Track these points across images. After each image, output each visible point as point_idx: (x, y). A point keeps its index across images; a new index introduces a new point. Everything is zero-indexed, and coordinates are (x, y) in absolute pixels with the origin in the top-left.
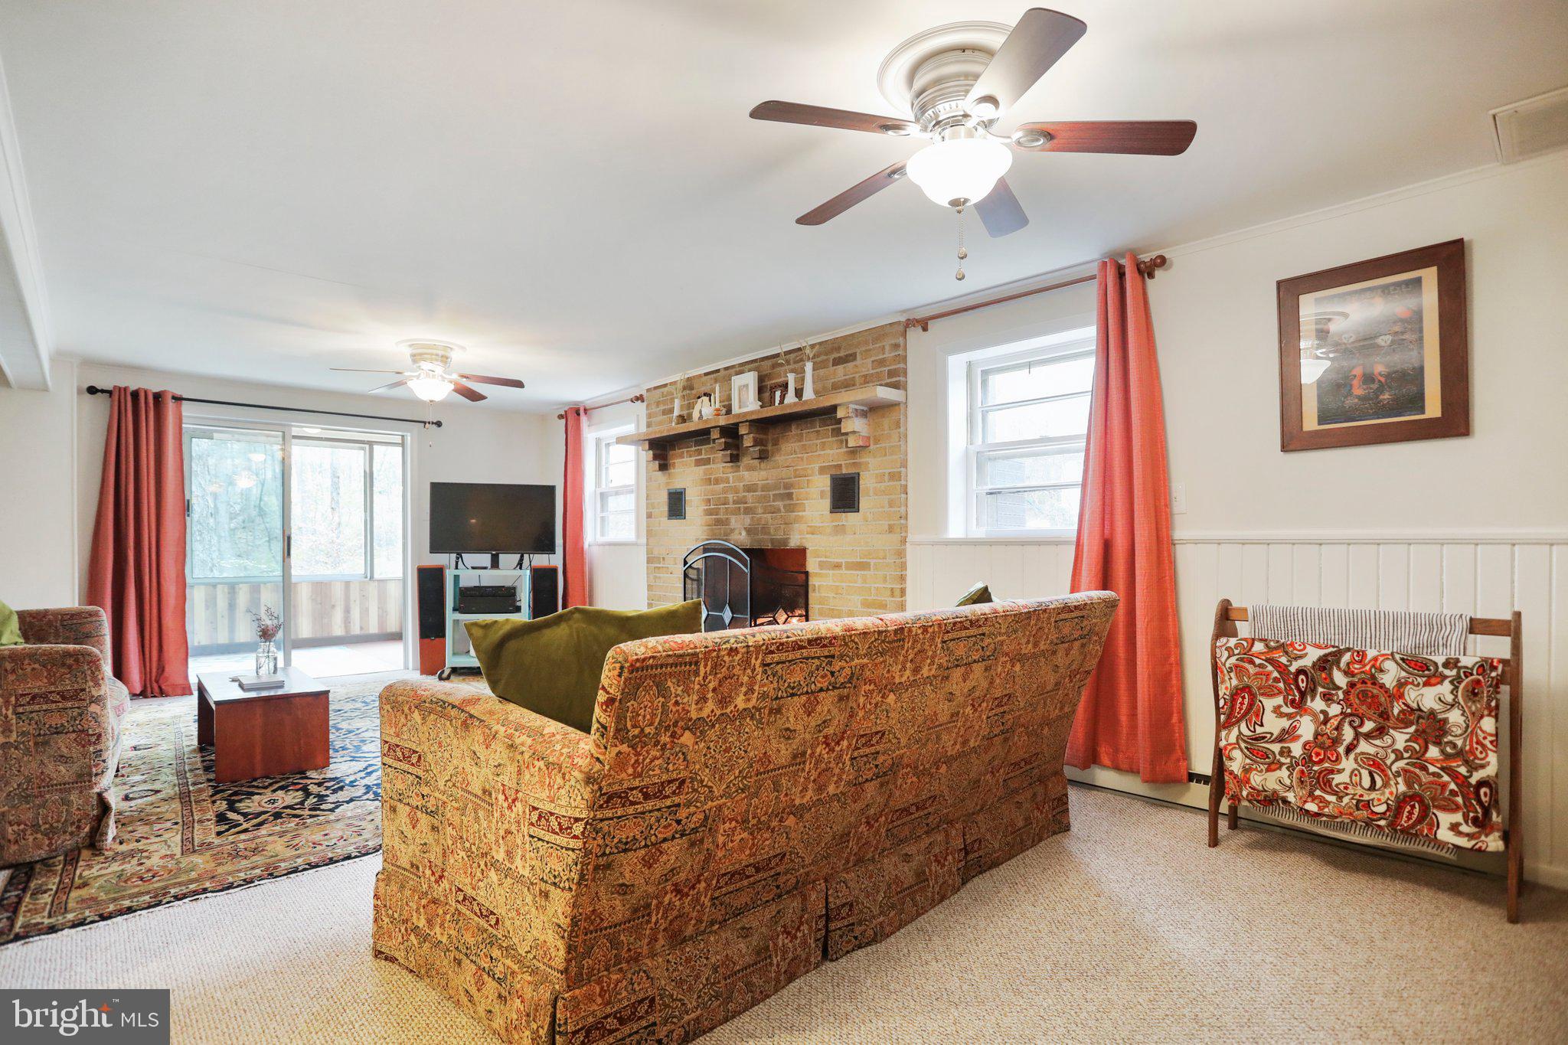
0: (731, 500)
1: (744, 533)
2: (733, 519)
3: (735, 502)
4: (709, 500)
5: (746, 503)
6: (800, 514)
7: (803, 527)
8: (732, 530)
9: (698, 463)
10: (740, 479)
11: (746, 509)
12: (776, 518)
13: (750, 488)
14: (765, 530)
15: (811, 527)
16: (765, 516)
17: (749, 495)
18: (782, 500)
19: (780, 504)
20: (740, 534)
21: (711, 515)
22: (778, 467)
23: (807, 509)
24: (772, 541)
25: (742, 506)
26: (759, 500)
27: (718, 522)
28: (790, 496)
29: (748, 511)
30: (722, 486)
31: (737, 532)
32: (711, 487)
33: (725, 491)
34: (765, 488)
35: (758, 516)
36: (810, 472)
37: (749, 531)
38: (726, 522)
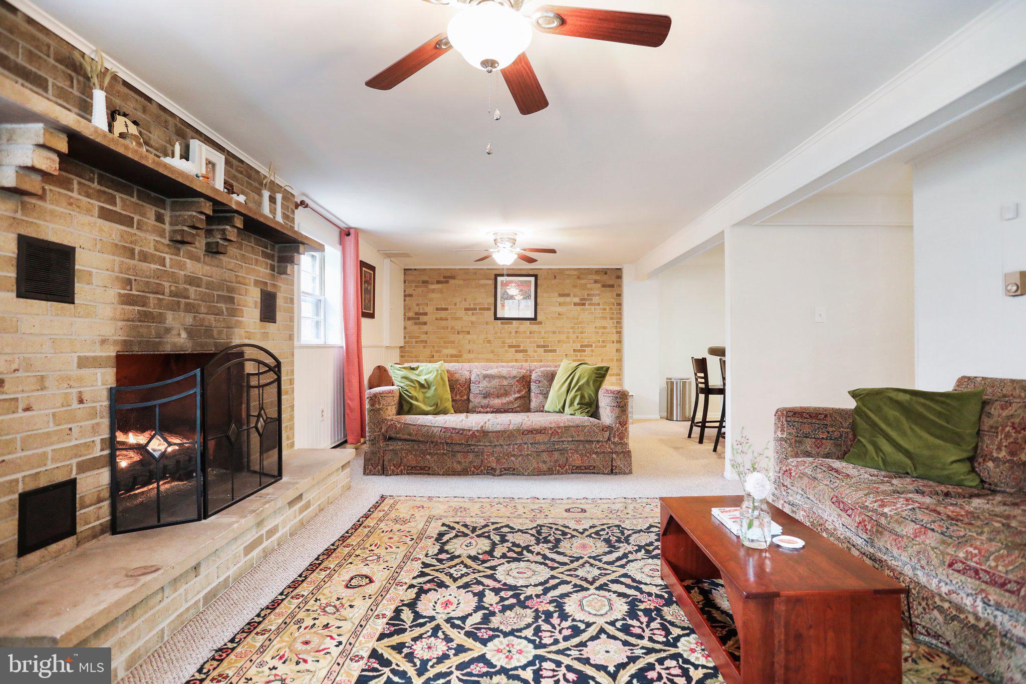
0: (167, 291)
1: (184, 335)
2: (170, 317)
3: (172, 294)
4: (129, 282)
5: (188, 298)
6: (240, 319)
7: (242, 332)
8: (168, 330)
9: (105, 215)
10: (182, 266)
11: (187, 304)
12: (219, 321)
13: (193, 281)
14: (208, 331)
15: (247, 332)
16: (209, 316)
17: (192, 290)
18: (225, 302)
19: (223, 306)
20: (179, 335)
21: (130, 304)
22: (222, 268)
23: (245, 315)
24: (216, 344)
25: (183, 300)
26: (204, 298)
27: (146, 317)
28: (231, 300)
29: (190, 308)
30: (153, 266)
31: (174, 332)
32: (132, 262)
33: (158, 275)
34: (209, 285)
35: (201, 316)
36: (247, 281)
37: (191, 333)
38: (161, 319)
